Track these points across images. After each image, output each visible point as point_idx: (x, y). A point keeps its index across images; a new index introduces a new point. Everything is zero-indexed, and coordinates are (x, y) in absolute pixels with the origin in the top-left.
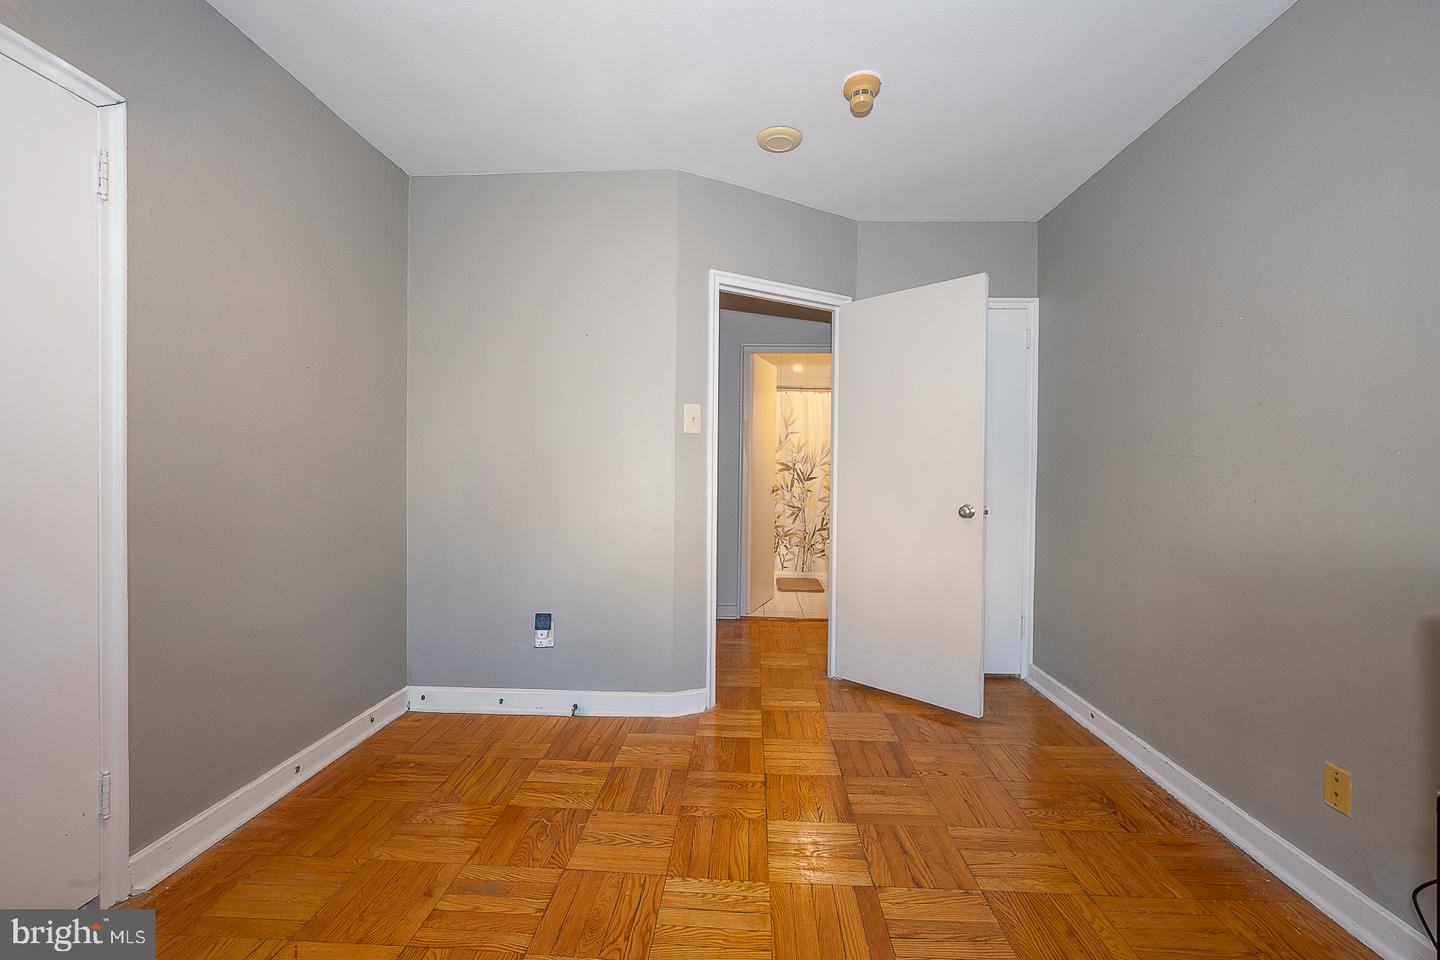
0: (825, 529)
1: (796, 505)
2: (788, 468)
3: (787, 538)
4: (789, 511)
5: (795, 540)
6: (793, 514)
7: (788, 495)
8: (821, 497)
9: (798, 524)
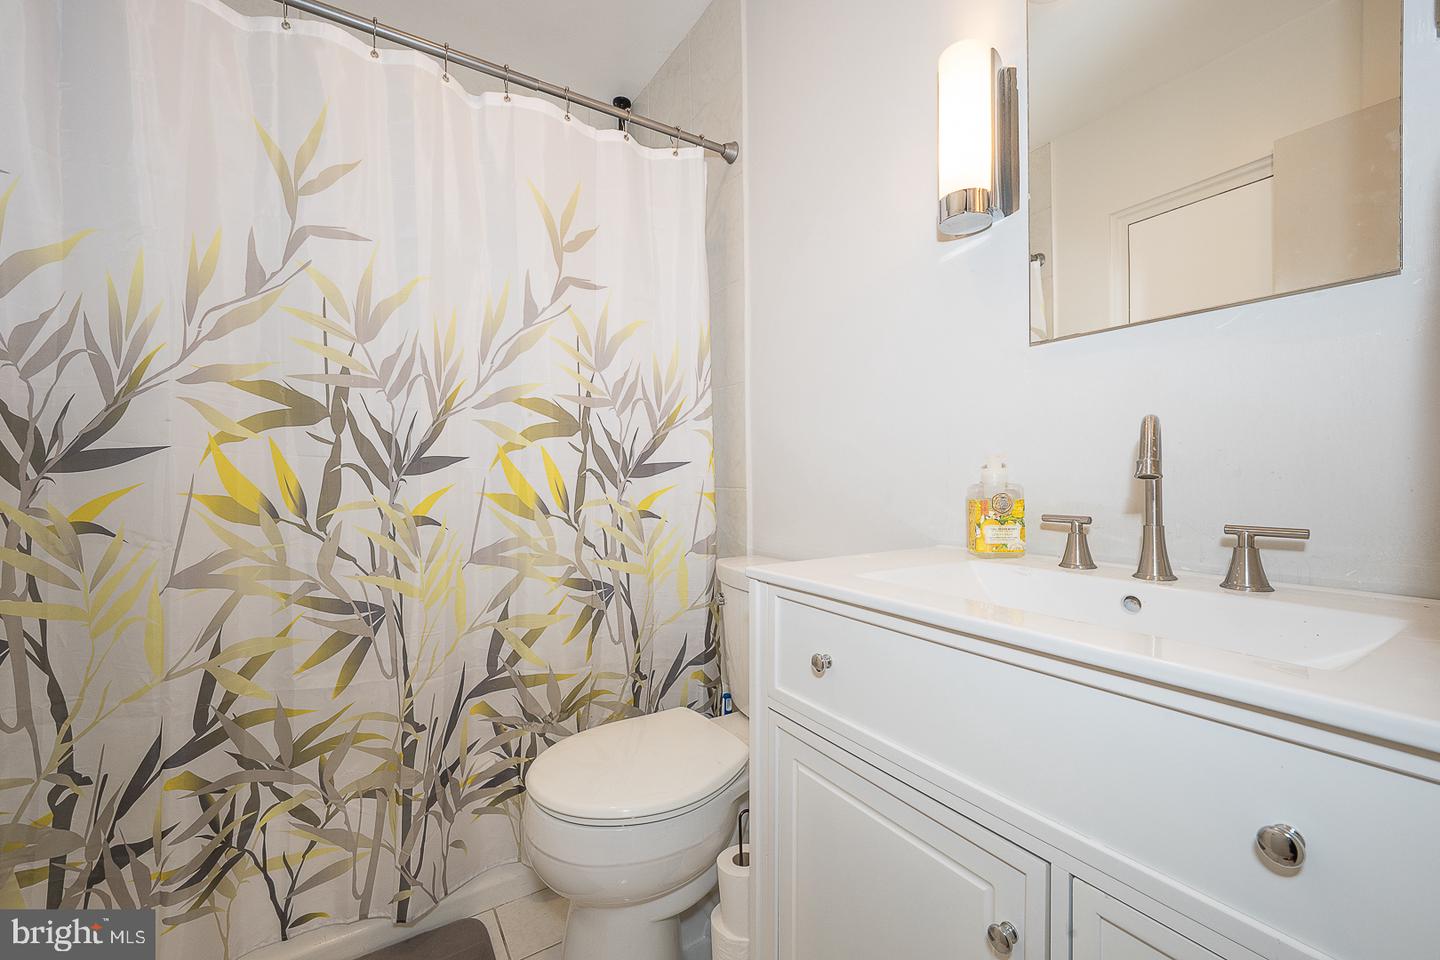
0: (506, 684)
1: (355, 594)
2: (299, 410)
3: (309, 769)
4: (312, 630)
5: (355, 768)
6: (340, 640)
7: (303, 551)
8: (486, 540)
9: (375, 688)
